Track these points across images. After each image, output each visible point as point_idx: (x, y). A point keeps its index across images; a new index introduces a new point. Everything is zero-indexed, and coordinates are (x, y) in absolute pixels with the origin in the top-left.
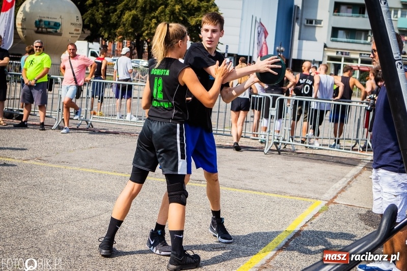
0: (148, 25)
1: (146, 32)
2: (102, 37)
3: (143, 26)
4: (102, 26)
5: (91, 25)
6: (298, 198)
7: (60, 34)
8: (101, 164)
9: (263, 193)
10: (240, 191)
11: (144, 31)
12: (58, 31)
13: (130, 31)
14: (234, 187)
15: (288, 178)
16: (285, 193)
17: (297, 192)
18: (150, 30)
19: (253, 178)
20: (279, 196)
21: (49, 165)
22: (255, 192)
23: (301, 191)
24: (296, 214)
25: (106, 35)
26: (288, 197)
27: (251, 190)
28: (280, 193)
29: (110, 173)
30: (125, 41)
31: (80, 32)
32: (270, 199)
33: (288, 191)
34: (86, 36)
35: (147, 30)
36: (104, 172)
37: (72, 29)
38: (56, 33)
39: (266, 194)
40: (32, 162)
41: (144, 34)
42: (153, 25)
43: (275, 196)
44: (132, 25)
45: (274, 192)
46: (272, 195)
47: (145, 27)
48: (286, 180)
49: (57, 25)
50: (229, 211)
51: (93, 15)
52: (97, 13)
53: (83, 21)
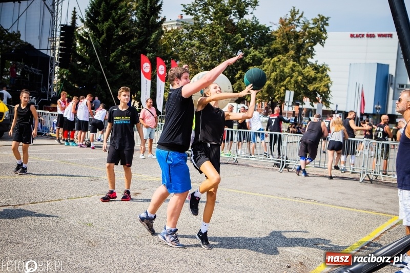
0: (278, 91)
1: (277, 96)
2: (246, 100)
3: (275, 92)
6: (381, 214)
9: (355, 210)
10: (339, 207)
11: (276, 96)
13: (266, 95)
14: (334, 205)
15: (376, 200)
16: (372, 210)
17: (381, 210)
18: (280, 95)
19: (349, 199)
20: (367, 212)
22: (349, 209)
23: (384, 209)
24: (378, 225)
26: (373, 213)
27: (346, 207)
28: (368, 210)
30: (263, 103)
32: (360, 214)
33: (375, 209)
35: (278, 94)
39: (357, 211)
41: (276, 98)
42: (282, 91)
43: (364, 212)
44: (267, 92)
45: (363, 209)
46: (362, 211)
47: (277, 93)
48: (374, 201)
50: (328, 220)
51: (240, 85)
52: (243, 83)
53: (233, 89)
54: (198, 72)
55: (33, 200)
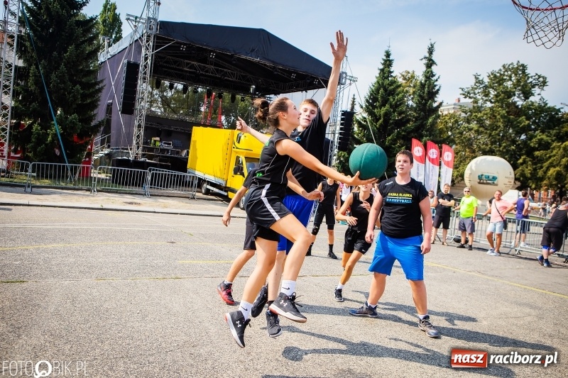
2: (530, 187)
4: (530, 179)
5: (521, 179)
7: (497, 185)
8: (526, 281)
12: (495, 182)
13: (554, 183)
21: (486, 277)
25: (533, 186)
29: (533, 289)
30: (550, 191)
31: (513, 183)
34: (517, 186)
36: (528, 288)
37: (506, 181)
38: (493, 184)
40: (473, 273)
44: (556, 179)
49: (494, 178)
51: (523, 171)
52: (526, 170)
53: (515, 175)
54: (476, 157)
55: (314, 273)
